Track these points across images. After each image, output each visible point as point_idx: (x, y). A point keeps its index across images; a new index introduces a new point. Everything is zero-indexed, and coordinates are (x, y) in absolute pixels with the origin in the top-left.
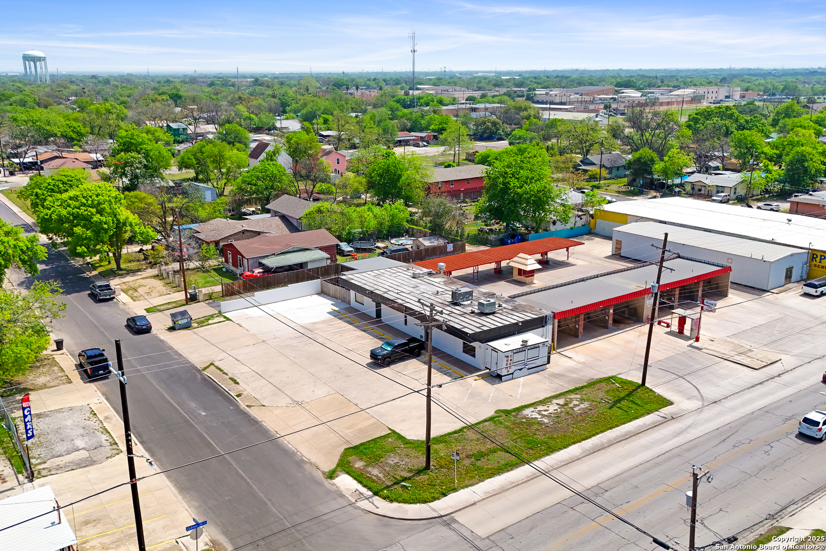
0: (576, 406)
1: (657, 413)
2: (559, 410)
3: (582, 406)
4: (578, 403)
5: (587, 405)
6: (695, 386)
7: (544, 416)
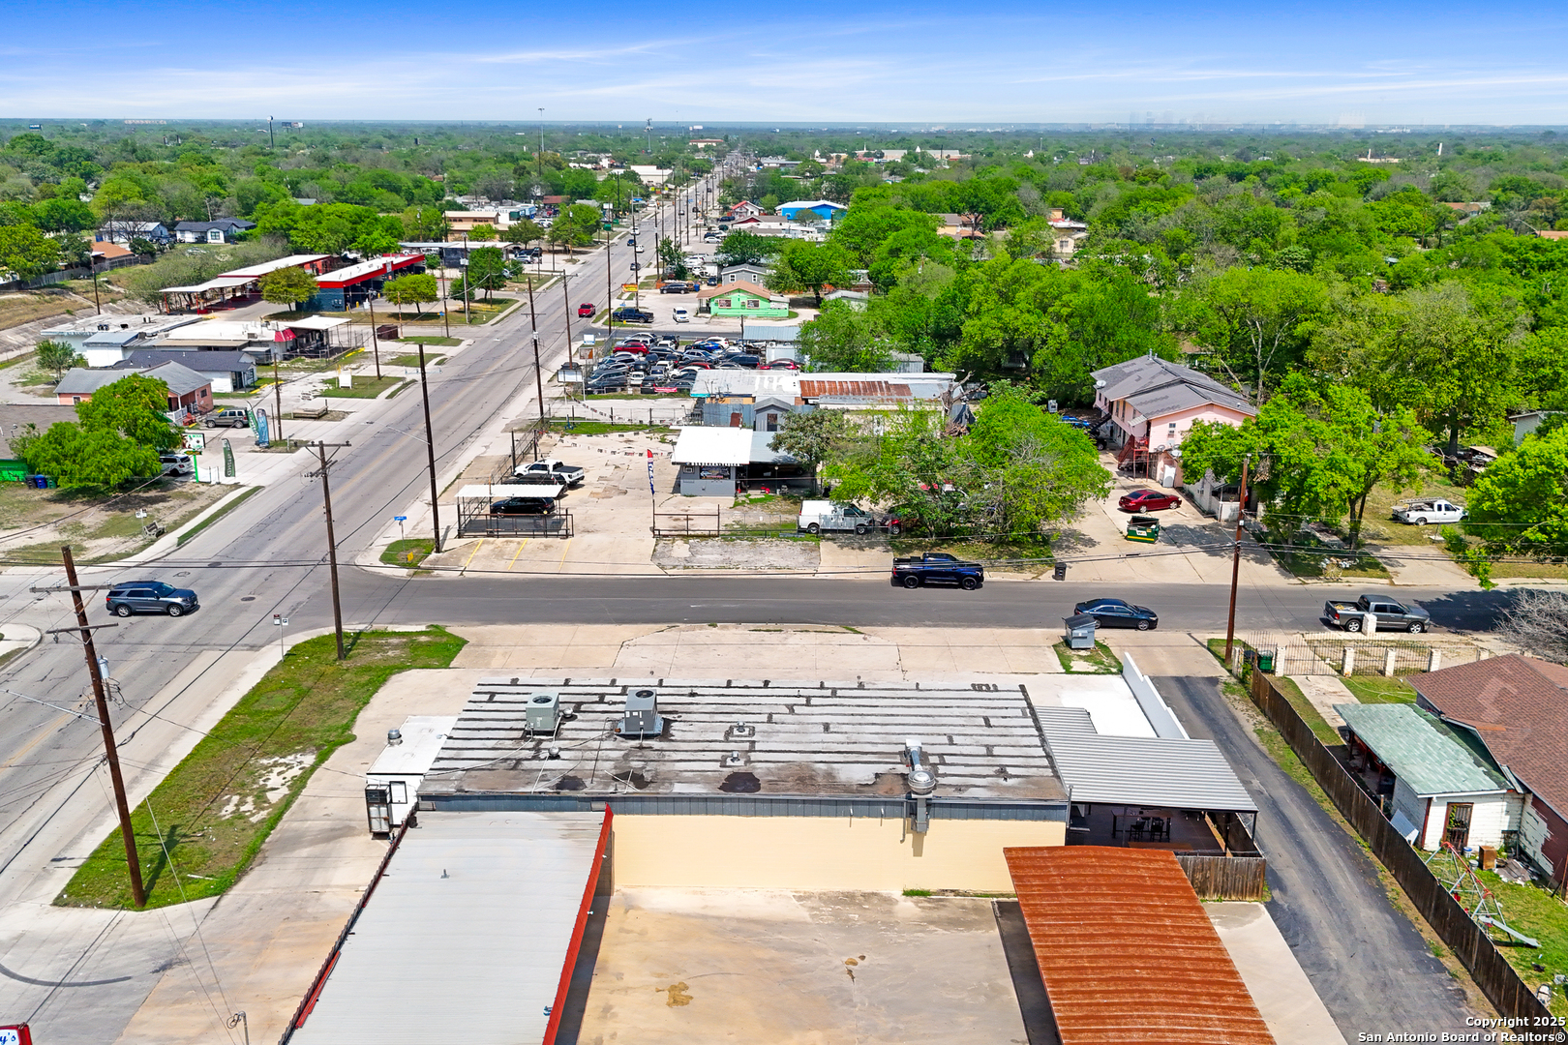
0: (242, 802)
1: (79, 862)
2: (261, 783)
3: (231, 808)
4: (242, 809)
5: (223, 813)
6: (13, 976)
7: (276, 765)
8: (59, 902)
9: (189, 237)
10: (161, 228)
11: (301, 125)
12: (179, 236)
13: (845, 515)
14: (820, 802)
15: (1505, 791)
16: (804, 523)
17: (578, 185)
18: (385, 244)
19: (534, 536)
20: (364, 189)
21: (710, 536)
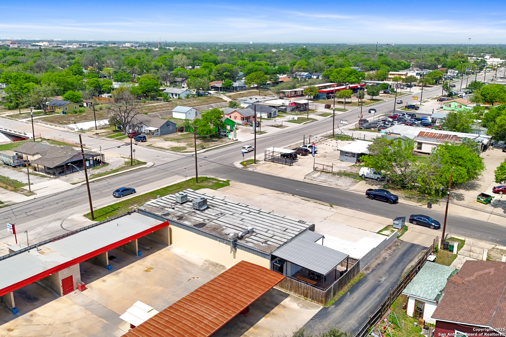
8: (85, 216)
9: (315, 77)
10: (309, 74)
11: (393, 45)
12: (312, 77)
13: (374, 173)
14: (212, 235)
15: (436, 302)
16: (361, 174)
17: (451, 65)
18: (354, 81)
19: (282, 164)
20: (378, 64)
21: (329, 173)
